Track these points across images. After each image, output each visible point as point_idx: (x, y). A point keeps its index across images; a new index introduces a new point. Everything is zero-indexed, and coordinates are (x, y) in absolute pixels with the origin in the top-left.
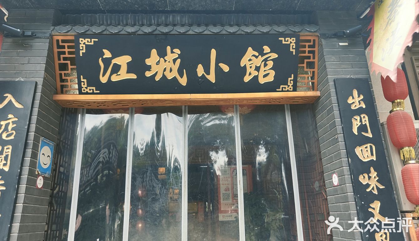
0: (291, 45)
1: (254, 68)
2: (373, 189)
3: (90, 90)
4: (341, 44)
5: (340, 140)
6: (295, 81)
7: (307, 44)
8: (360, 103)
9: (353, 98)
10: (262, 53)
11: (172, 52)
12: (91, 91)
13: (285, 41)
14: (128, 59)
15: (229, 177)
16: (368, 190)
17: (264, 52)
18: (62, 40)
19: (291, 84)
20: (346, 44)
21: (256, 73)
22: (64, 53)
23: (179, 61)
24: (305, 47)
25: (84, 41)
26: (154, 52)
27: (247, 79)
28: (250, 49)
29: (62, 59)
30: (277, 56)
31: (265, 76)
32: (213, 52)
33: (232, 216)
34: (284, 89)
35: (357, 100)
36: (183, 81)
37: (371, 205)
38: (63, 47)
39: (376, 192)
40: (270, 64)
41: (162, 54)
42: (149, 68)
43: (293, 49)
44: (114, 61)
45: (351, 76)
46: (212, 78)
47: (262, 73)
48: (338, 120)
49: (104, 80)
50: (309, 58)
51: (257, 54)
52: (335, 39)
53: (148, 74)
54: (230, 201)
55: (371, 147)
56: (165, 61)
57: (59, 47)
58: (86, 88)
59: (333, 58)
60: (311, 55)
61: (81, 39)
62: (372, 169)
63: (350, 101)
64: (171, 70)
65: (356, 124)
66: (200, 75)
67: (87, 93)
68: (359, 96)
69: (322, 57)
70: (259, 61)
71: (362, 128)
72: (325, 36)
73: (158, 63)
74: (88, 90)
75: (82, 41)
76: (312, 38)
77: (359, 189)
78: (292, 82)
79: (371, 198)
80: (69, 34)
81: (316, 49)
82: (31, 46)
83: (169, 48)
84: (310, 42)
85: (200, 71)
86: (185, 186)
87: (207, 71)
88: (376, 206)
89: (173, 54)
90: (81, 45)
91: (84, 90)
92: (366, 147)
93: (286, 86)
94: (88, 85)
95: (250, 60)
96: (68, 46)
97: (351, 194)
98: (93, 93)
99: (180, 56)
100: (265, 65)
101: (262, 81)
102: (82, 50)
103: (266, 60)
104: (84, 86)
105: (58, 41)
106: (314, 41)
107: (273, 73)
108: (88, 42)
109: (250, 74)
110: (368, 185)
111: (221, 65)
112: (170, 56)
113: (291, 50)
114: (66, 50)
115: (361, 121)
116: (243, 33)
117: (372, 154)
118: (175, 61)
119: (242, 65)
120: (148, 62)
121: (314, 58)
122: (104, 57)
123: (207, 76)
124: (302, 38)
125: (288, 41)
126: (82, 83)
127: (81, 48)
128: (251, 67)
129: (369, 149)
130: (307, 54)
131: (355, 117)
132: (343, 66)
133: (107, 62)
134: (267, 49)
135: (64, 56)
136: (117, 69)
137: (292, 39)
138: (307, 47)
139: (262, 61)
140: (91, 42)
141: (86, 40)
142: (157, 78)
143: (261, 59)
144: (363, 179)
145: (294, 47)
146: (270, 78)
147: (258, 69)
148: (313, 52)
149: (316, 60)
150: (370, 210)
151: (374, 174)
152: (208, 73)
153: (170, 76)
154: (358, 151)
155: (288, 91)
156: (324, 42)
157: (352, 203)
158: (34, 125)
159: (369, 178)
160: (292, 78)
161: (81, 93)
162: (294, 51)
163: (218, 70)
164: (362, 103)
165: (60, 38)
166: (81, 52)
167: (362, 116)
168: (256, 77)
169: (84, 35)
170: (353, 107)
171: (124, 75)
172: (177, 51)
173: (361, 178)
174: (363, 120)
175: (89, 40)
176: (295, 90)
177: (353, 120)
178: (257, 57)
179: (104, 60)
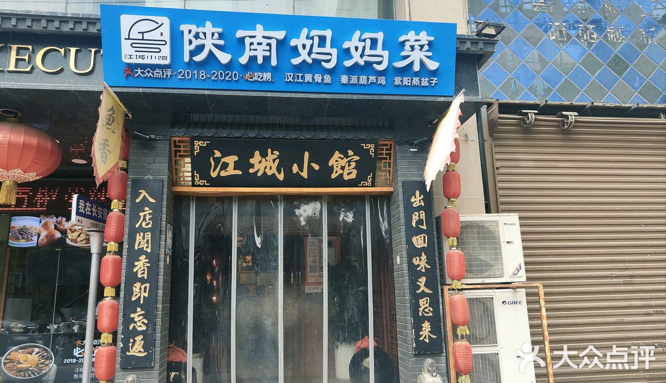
0: (371, 149)
1: (340, 167)
2: (422, 268)
3: (202, 182)
4: (411, 150)
5: (402, 230)
6: (374, 178)
7: (385, 148)
8: (420, 202)
9: (415, 197)
10: (347, 156)
11: (272, 154)
12: (203, 184)
13: (366, 146)
14: (235, 158)
15: (317, 249)
16: (418, 269)
17: (349, 155)
18: (178, 141)
19: (370, 181)
20: (416, 150)
21: (341, 172)
22: (180, 151)
23: (278, 161)
24: (383, 150)
25: (198, 143)
26: (257, 153)
27: (334, 176)
28: (337, 152)
29: (178, 156)
30: (359, 158)
31: (349, 174)
32: (307, 154)
33: (318, 288)
34: (364, 185)
35: (418, 198)
36: (281, 177)
37: (419, 280)
38: (180, 146)
39: (423, 270)
40: (353, 164)
41: (264, 155)
42: (252, 166)
43: (372, 153)
44: (223, 160)
45: (417, 178)
46: (305, 174)
47: (346, 171)
48: (402, 215)
49: (214, 175)
50: (386, 159)
51: (342, 156)
52: (407, 146)
53: (251, 171)
54: (317, 274)
55: (424, 237)
56: (266, 160)
57: (176, 146)
58: (199, 181)
59: (404, 162)
60: (388, 157)
61: (195, 142)
62: (423, 253)
63: (413, 200)
64: (271, 168)
65: (415, 218)
66: (295, 172)
67: (199, 186)
68: (420, 196)
69: (395, 160)
70: (344, 162)
71: (420, 222)
72: (398, 143)
73: (260, 162)
74: (200, 183)
75: (196, 143)
76: (389, 143)
77: (412, 268)
78: (371, 179)
79: (421, 274)
80: (185, 136)
81: (392, 152)
82: (155, 147)
83: (269, 150)
84: (388, 146)
85: (295, 169)
86: (281, 263)
87: (301, 169)
88: (423, 280)
89: (273, 156)
90: (195, 147)
91: (197, 183)
92: (421, 237)
93: (366, 182)
94: (200, 179)
95: (337, 161)
96: (183, 146)
97: (406, 272)
98: (204, 186)
99: (278, 157)
100: (349, 165)
101: (346, 178)
102: (197, 150)
103: (349, 162)
104: (197, 179)
105: (175, 141)
106: (391, 145)
107: (355, 172)
108: (201, 143)
109: (336, 172)
110: (419, 265)
111: (313, 165)
112: (270, 157)
113: (371, 154)
114: (182, 149)
115: (419, 216)
116: (331, 138)
117: (424, 242)
118: (274, 160)
119: (330, 164)
120: (252, 161)
121: (390, 159)
122: (215, 156)
123: (301, 173)
124: (380, 143)
125: (368, 147)
126: (196, 177)
127: (196, 149)
128: (337, 167)
129: (422, 238)
130: (384, 156)
131: (416, 213)
132: (412, 170)
133: (217, 160)
134: (350, 153)
135: (180, 154)
136: (225, 166)
137: (372, 145)
138: (385, 150)
139: (347, 162)
140: (204, 144)
141: (200, 142)
142: (259, 174)
143: (345, 160)
144: (416, 261)
145: (373, 151)
146: (353, 176)
147: (343, 168)
148: (389, 154)
149: (392, 161)
150: (418, 283)
151: (424, 257)
152: (302, 171)
153: (269, 173)
154: (414, 239)
155: (367, 186)
156: (398, 148)
157: (406, 278)
158: (165, 216)
159: (420, 260)
160: (371, 176)
161: (194, 185)
162: (373, 154)
163: (310, 168)
164: (422, 201)
165: (177, 139)
166: (195, 152)
167: (421, 212)
168: (341, 175)
169: (199, 138)
170: (414, 205)
171: (231, 171)
172: (277, 153)
173: (414, 260)
174: (421, 216)
175: (203, 142)
176: (373, 186)
177: (413, 215)
178: (342, 159)
179: (214, 159)
